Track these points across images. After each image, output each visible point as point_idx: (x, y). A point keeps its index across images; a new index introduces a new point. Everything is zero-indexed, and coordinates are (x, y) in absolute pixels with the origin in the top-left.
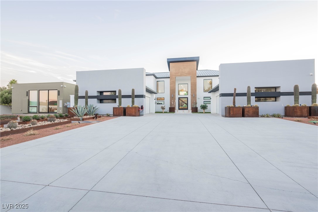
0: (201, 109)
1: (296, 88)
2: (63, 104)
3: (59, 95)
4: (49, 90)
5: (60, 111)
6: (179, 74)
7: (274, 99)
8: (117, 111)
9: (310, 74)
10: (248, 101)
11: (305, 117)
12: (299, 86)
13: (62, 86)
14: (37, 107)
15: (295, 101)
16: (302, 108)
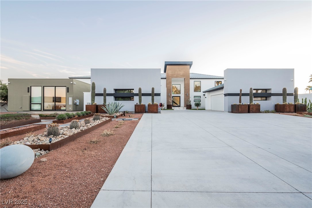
0: (195, 106)
1: (284, 90)
2: (73, 102)
3: (68, 92)
4: (55, 87)
5: (70, 108)
6: (175, 76)
7: (265, 98)
8: (139, 109)
9: (291, 80)
10: (250, 100)
11: (292, 112)
12: (287, 89)
13: (71, 83)
14: (41, 104)
15: (283, 100)
16: (290, 105)
